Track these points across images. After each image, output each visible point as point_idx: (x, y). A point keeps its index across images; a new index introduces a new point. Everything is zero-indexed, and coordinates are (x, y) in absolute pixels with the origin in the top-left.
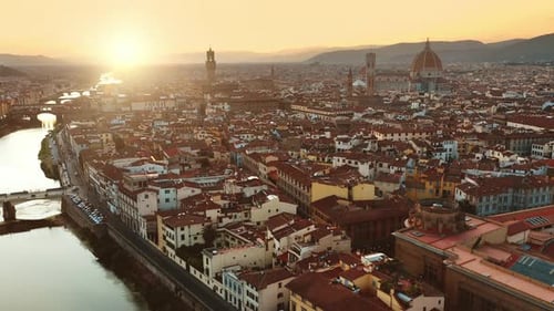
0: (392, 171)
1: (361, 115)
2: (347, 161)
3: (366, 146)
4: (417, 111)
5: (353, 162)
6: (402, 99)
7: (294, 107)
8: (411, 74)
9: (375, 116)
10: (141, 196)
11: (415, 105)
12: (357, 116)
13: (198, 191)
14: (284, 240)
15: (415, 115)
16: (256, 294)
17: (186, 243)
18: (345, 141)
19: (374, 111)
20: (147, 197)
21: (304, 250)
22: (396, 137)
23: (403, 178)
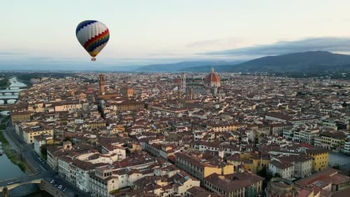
0: (233, 153)
2: (207, 148)
3: (210, 136)
5: (211, 148)
10: (110, 182)
13: (141, 176)
18: (200, 134)
19: (198, 110)
20: (113, 182)
22: (221, 129)
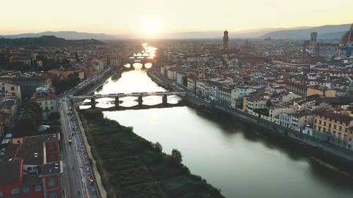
0: (341, 88)
1: (314, 66)
2: (317, 84)
3: (324, 78)
4: (348, 64)
6: (336, 59)
7: (274, 61)
8: (340, 45)
9: (323, 66)
11: (346, 61)
12: (312, 67)
13: (255, 91)
14: (303, 105)
15: (347, 66)
16: (297, 119)
17: (257, 107)
18: (314, 75)
19: (322, 64)
20: (235, 91)
21: (314, 107)
22: (339, 75)
23: (348, 90)
